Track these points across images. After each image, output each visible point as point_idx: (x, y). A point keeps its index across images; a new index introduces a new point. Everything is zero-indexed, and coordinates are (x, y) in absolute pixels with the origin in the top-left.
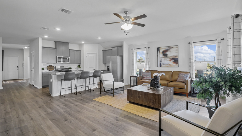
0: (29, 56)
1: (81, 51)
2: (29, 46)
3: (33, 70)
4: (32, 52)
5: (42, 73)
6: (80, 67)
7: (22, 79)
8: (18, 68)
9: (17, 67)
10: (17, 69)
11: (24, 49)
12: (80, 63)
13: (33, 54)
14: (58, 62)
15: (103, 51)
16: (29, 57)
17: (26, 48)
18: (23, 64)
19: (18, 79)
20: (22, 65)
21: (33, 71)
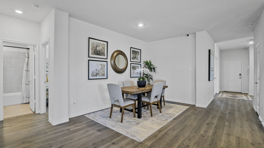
7: (246, 94)
9: (240, 74)
10: (240, 78)
17: (251, 43)
18: (248, 70)
19: (241, 93)
20: (247, 72)
21: (258, 85)
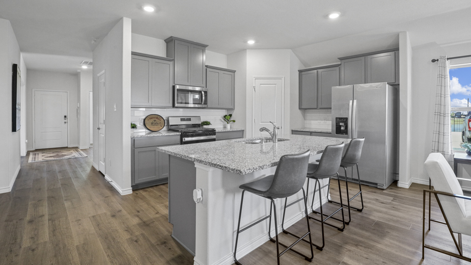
0: (92, 90)
1: (234, 72)
2: (91, 61)
3: (102, 127)
4: (98, 75)
5: (133, 141)
6: (232, 119)
7: (76, 148)
8: (66, 121)
9: (65, 117)
10: (65, 123)
11: (80, 72)
12: (233, 109)
13: (103, 80)
14: (176, 105)
15: (300, 71)
16: (91, 93)
17: (85, 67)
18: (77, 110)
19: (67, 147)
20: (76, 112)
21: (102, 131)
